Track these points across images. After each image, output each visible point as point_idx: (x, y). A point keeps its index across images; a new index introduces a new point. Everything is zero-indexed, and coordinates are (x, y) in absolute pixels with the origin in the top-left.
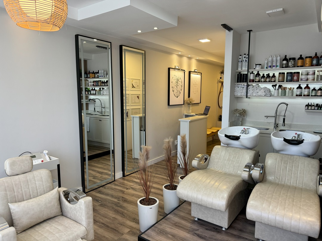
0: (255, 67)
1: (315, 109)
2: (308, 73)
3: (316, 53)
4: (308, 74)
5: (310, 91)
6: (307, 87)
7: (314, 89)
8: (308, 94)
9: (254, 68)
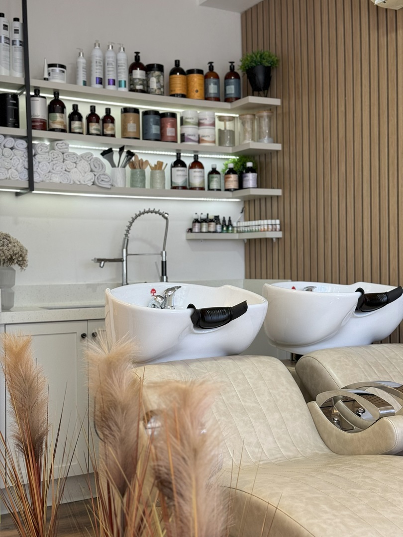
0: (49, 74)
1: (215, 232)
2: (199, 120)
3: (211, 63)
4: (199, 124)
5: (204, 177)
6: (197, 164)
7: (214, 171)
8: (201, 186)
9: (46, 76)
